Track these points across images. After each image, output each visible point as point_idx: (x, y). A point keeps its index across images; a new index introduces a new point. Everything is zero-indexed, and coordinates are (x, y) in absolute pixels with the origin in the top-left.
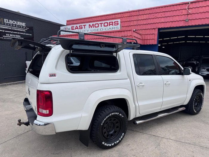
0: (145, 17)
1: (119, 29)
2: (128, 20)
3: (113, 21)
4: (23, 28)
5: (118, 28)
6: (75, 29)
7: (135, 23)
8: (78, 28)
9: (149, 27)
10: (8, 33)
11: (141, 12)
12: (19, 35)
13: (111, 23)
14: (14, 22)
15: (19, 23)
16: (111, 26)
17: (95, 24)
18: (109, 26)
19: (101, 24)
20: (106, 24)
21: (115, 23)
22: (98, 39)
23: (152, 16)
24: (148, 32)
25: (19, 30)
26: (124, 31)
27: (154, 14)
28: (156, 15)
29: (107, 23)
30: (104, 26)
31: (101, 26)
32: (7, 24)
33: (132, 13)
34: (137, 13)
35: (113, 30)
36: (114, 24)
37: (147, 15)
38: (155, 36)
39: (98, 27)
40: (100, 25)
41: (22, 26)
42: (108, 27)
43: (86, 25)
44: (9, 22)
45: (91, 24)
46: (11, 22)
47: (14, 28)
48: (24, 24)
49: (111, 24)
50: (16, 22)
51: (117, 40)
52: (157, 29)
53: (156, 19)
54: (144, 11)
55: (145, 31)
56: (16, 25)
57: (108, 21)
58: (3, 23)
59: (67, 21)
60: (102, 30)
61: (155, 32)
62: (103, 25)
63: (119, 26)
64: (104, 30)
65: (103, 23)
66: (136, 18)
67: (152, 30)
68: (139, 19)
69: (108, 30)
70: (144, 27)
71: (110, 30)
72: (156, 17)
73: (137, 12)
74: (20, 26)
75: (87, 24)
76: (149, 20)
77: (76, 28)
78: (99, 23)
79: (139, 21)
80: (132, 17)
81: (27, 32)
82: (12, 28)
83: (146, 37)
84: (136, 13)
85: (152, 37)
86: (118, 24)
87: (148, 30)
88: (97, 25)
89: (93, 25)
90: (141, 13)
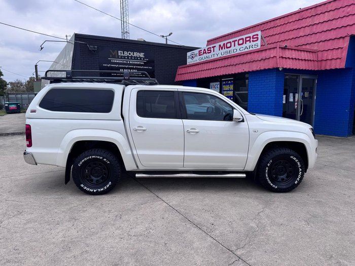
0: (327, 17)
1: (259, 47)
2: (296, 27)
3: (251, 35)
4: (141, 59)
5: (258, 45)
6: (202, 53)
7: (308, 31)
8: (206, 53)
9: (332, 35)
10: (122, 68)
11: (319, 8)
12: (136, 69)
13: (247, 39)
14: (130, 54)
15: (136, 54)
16: (248, 43)
17: (227, 43)
18: (246, 43)
19: (234, 41)
20: (241, 42)
21: (253, 38)
22: (229, 66)
23: (340, 13)
24: (330, 45)
25: (135, 63)
26: (266, 50)
27: (344, 9)
28: (349, 9)
29: (243, 39)
30: (239, 44)
31: (235, 46)
32: (121, 56)
33: (303, 13)
34: (313, 12)
35: (251, 49)
36: (251, 40)
37: (331, 13)
38: (342, 52)
39: (230, 47)
40: (233, 44)
41: (140, 57)
42: (244, 46)
43: (215, 46)
44: (124, 54)
45: (222, 44)
46: (126, 54)
47: (129, 61)
48: (142, 55)
49: (248, 41)
50: (132, 54)
51: (254, 66)
52: (349, 38)
53: (348, 19)
54: (326, 5)
55: (324, 43)
56: (132, 57)
57: (244, 37)
58: (116, 57)
59: (208, 42)
60: (235, 51)
61: (344, 45)
62: (236, 43)
63: (259, 42)
64: (238, 52)
65: (236, 40)
66: (309, 22)
67: (338, 41)
68: (315, 23)
69: (244, 51)
70: (323, 37)
71: (246, 50)
72: (348, 13)
73: (313, 10)
74: (137, 58)
75: (217, 45)
76: (334, 21)
77: (204, 53)
78: (231, 40)
79: (315, 27)
80: (304, 20)
81: (145, 64)
82: (127, 61)
83: (326, 55)
84: (310, 12)
85: (335, 54)
86: (257, 38)
87: (331, 41)
88: (229, 45)
89: (224, 44)
90: (319, 10)
